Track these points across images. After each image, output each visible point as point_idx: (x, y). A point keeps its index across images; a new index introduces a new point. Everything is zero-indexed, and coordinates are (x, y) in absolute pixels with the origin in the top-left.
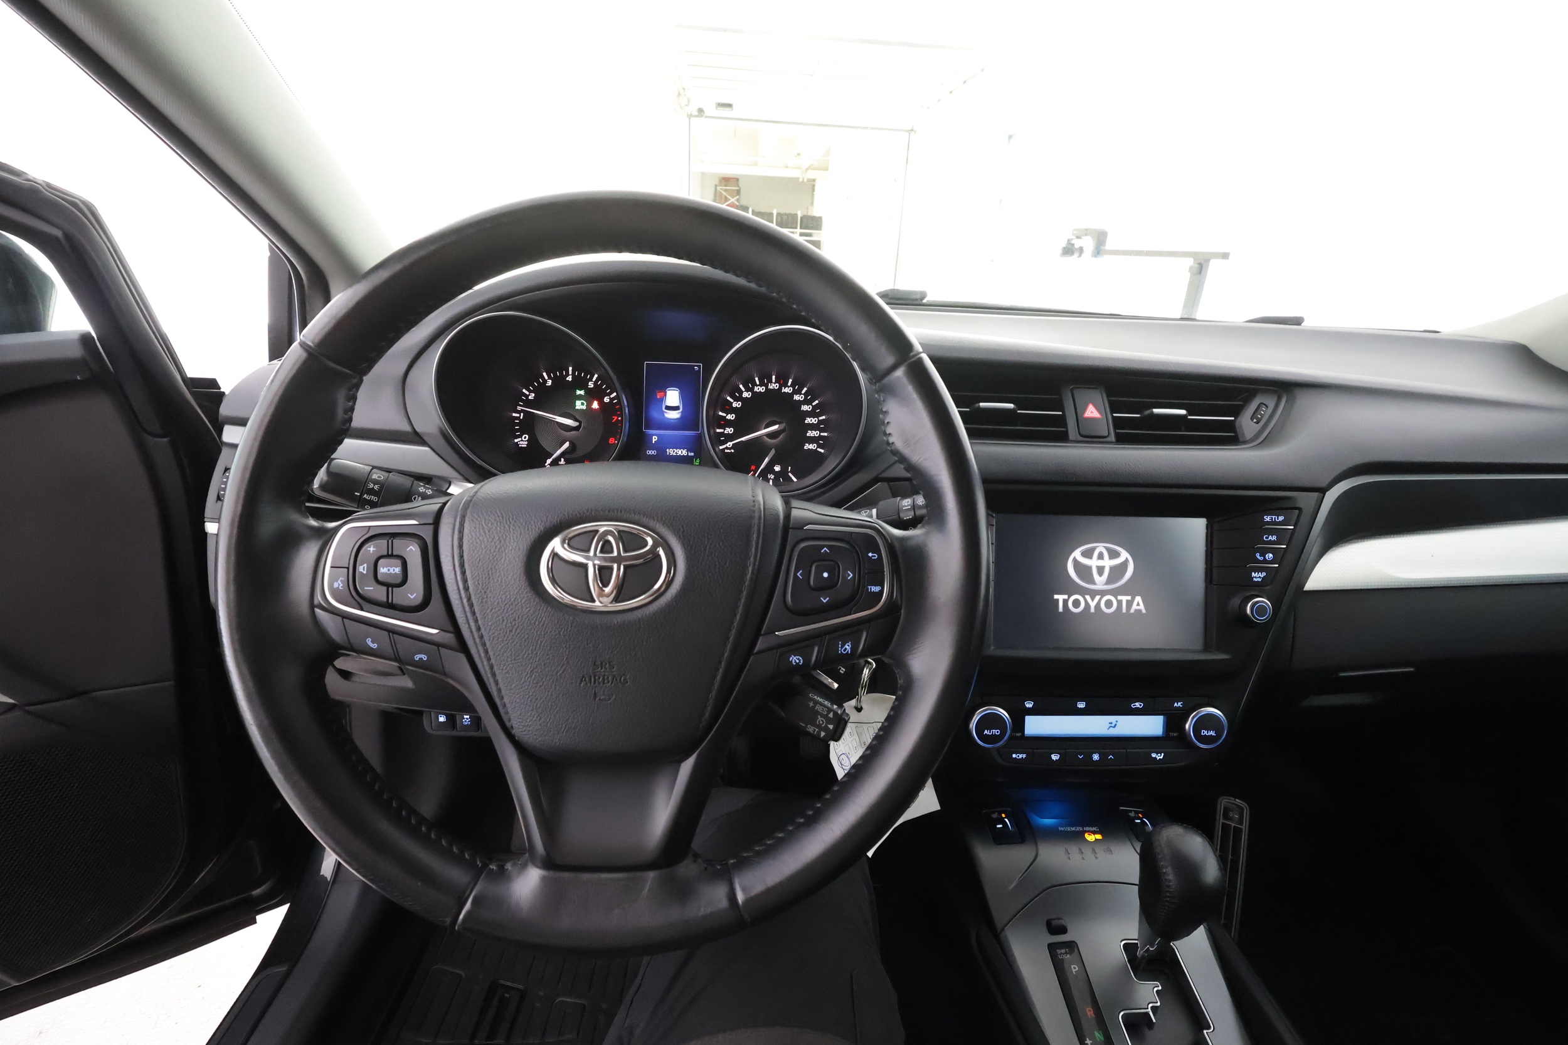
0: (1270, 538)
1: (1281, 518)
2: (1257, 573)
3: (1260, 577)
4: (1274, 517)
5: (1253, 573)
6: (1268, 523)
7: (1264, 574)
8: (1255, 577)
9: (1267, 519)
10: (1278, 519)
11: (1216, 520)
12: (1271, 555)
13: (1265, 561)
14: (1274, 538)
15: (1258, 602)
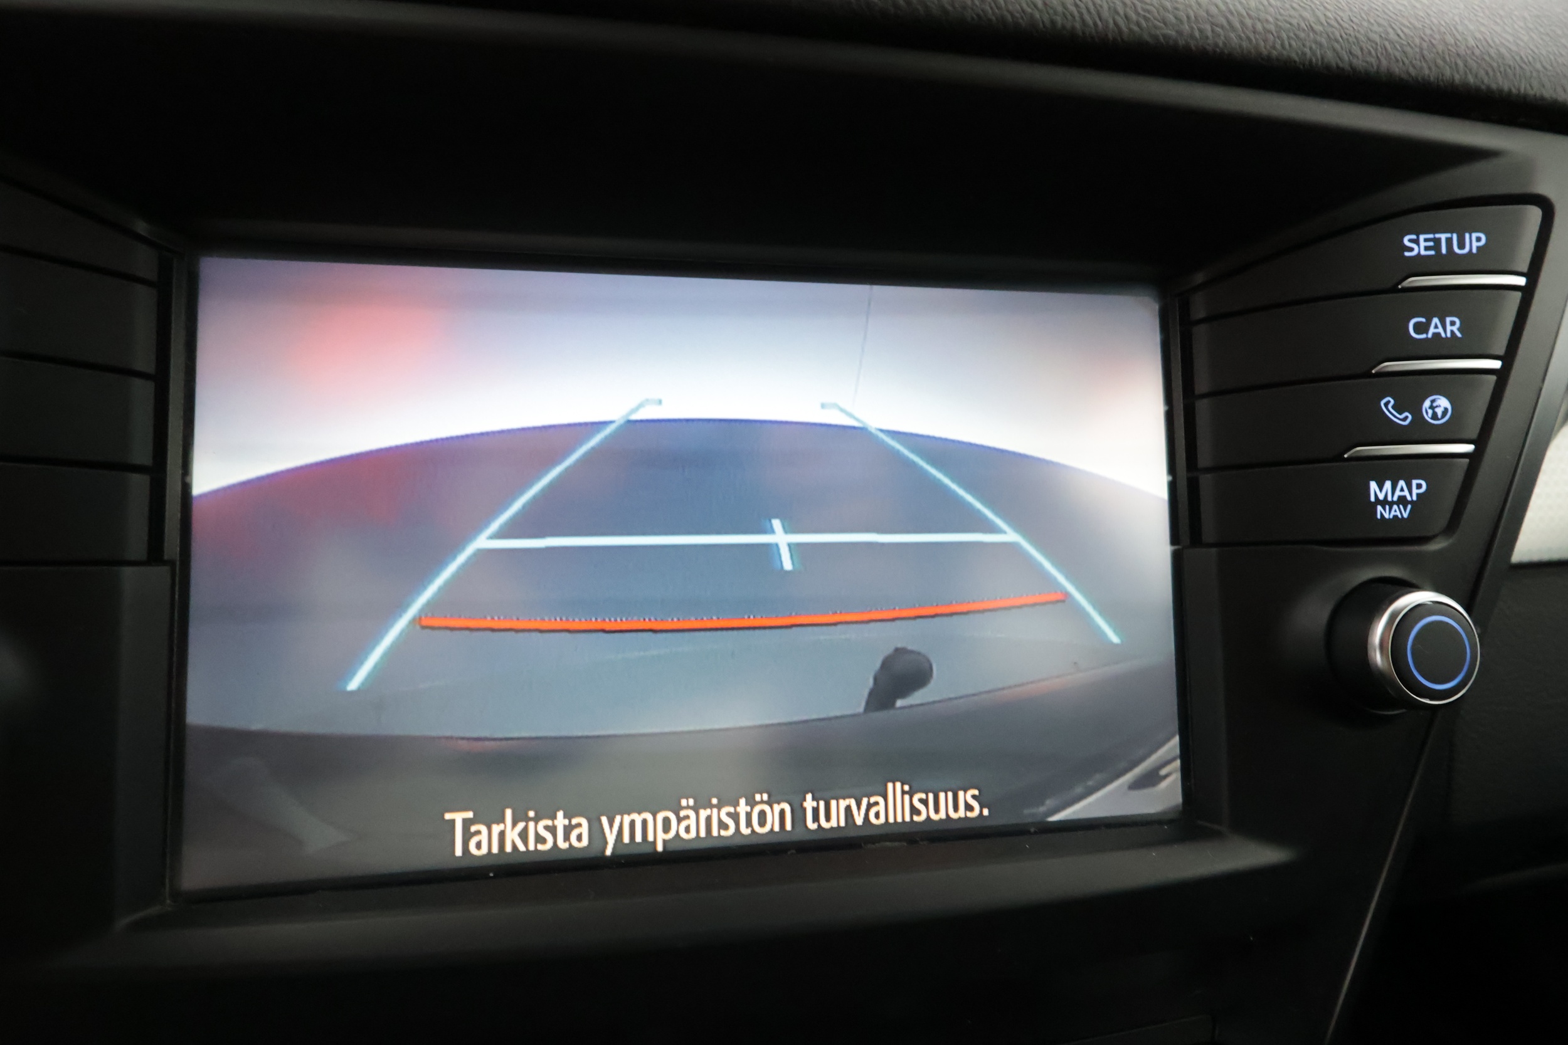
0: (1435, 327)
1: (1475, 241)
2: (1388, 485)
3: (1402, 501)
4: (1443, 237)
5: (1373, 485)
6: (1423, 266)
7: (1419, 487)
8: (1384, 503)
9: (1418, 246)
10: (1461, 246)
11: (1199, 278)
12: (1443, 403)
13: (1422, 432)
14: (1452, 327)
15: (1418, 610)
